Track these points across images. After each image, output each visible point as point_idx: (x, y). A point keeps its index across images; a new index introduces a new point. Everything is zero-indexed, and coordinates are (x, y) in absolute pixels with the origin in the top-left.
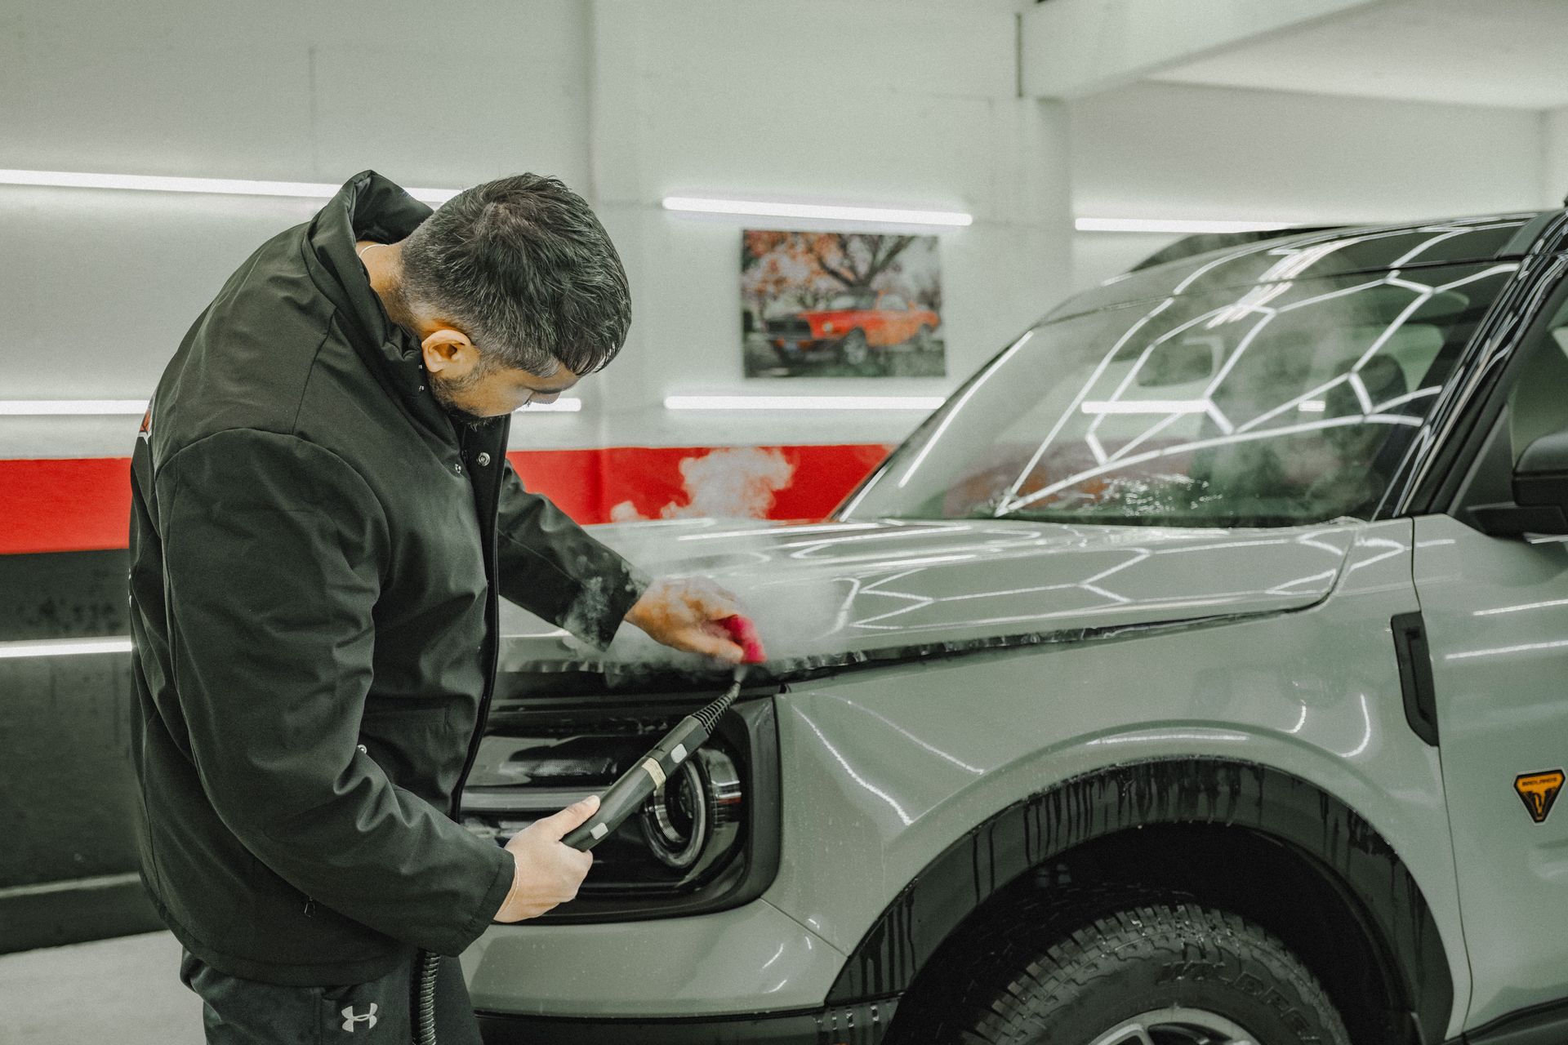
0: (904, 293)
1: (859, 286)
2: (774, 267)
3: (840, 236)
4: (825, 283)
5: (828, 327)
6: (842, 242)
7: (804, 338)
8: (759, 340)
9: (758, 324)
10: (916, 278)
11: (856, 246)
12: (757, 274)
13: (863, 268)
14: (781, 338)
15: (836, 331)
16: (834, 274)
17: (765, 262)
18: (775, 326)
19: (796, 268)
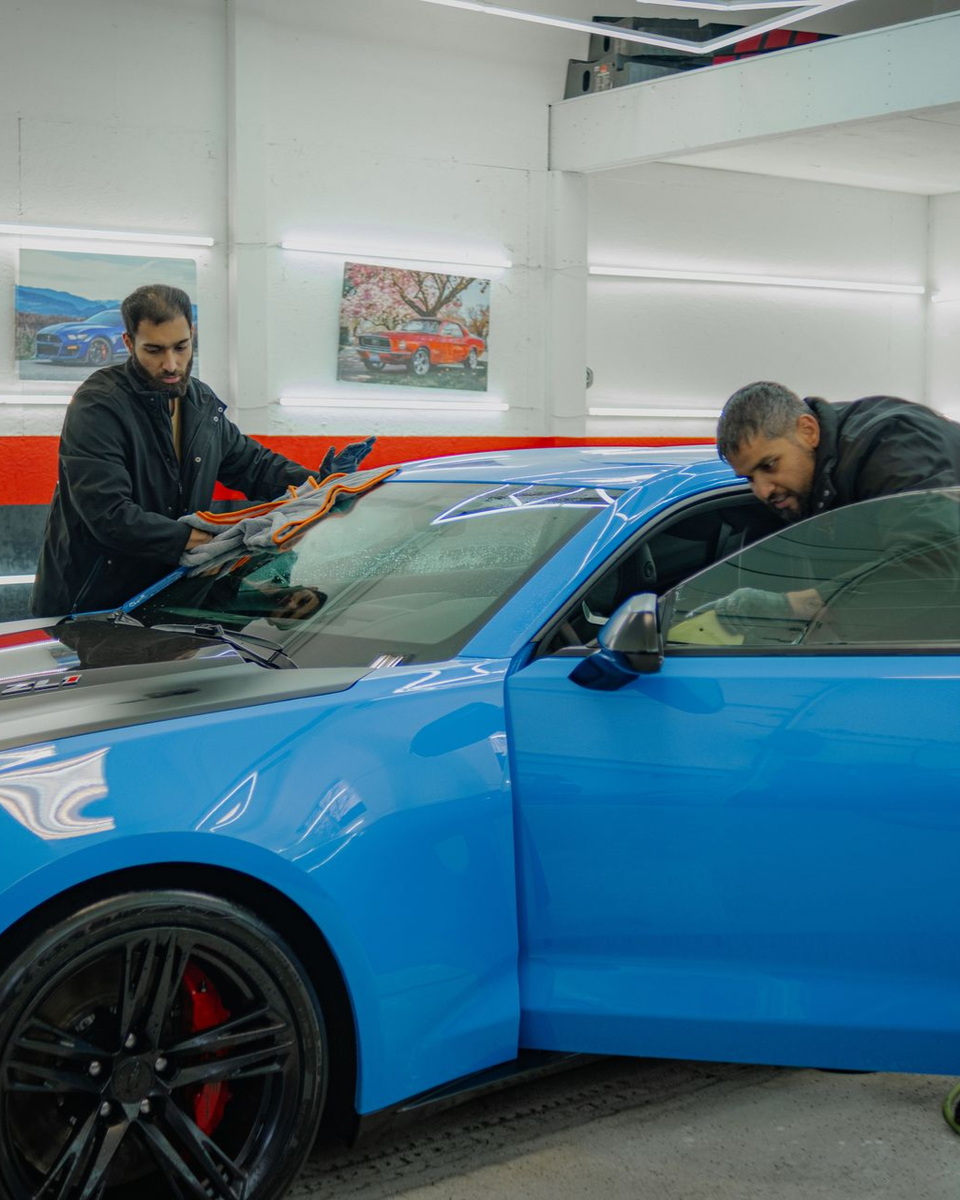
0: (460, 322)
1: (427, 315)
2: (367, 295)
3: (418, 274)
4: (403, 310)
5: (403, 345)
6: (418, 278)
7: (385, 352)
8: (352, 351)
9: (352, 339)
10: (470, 312)
11: (428, 282)
12: (354, 299)
13: (432, 302)
14: (367, 349)
15: (408, 349)
16: (411, 304)
17: (360, 290)
18: (364, 341)
19: (383, 299)
